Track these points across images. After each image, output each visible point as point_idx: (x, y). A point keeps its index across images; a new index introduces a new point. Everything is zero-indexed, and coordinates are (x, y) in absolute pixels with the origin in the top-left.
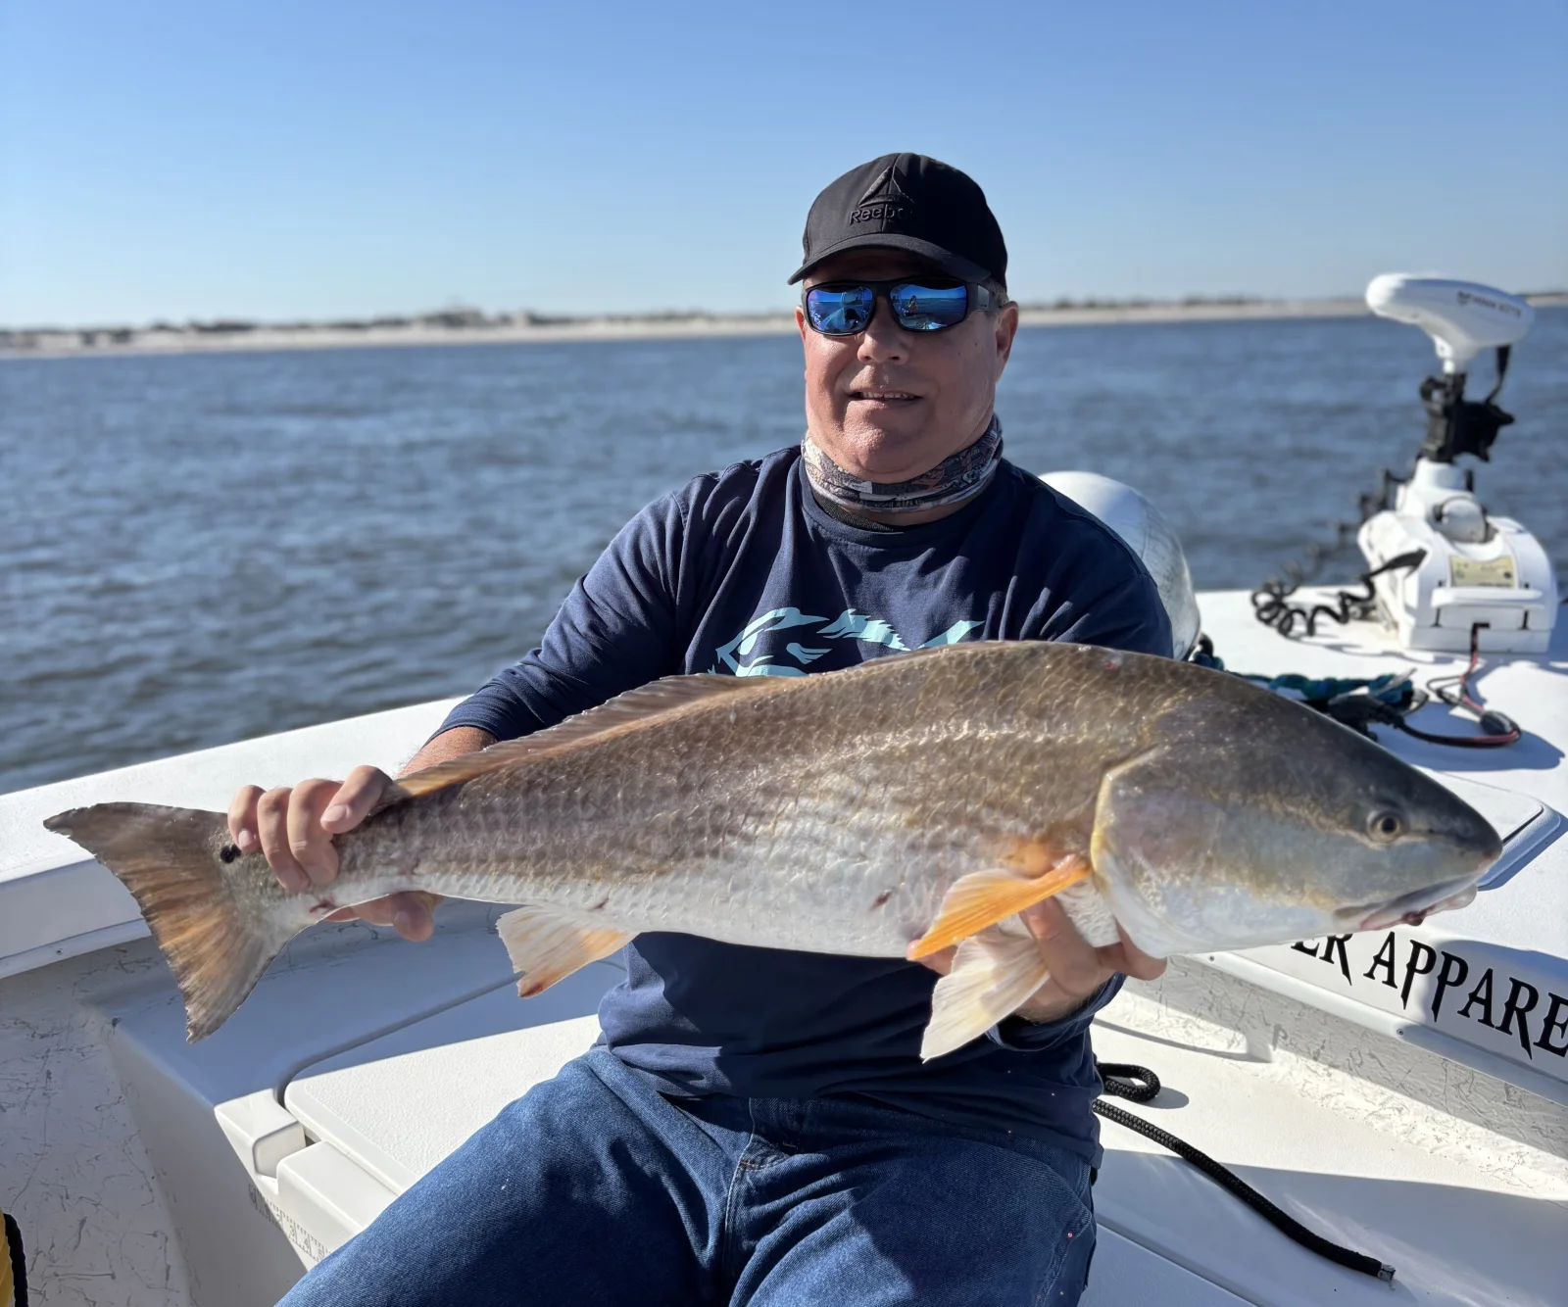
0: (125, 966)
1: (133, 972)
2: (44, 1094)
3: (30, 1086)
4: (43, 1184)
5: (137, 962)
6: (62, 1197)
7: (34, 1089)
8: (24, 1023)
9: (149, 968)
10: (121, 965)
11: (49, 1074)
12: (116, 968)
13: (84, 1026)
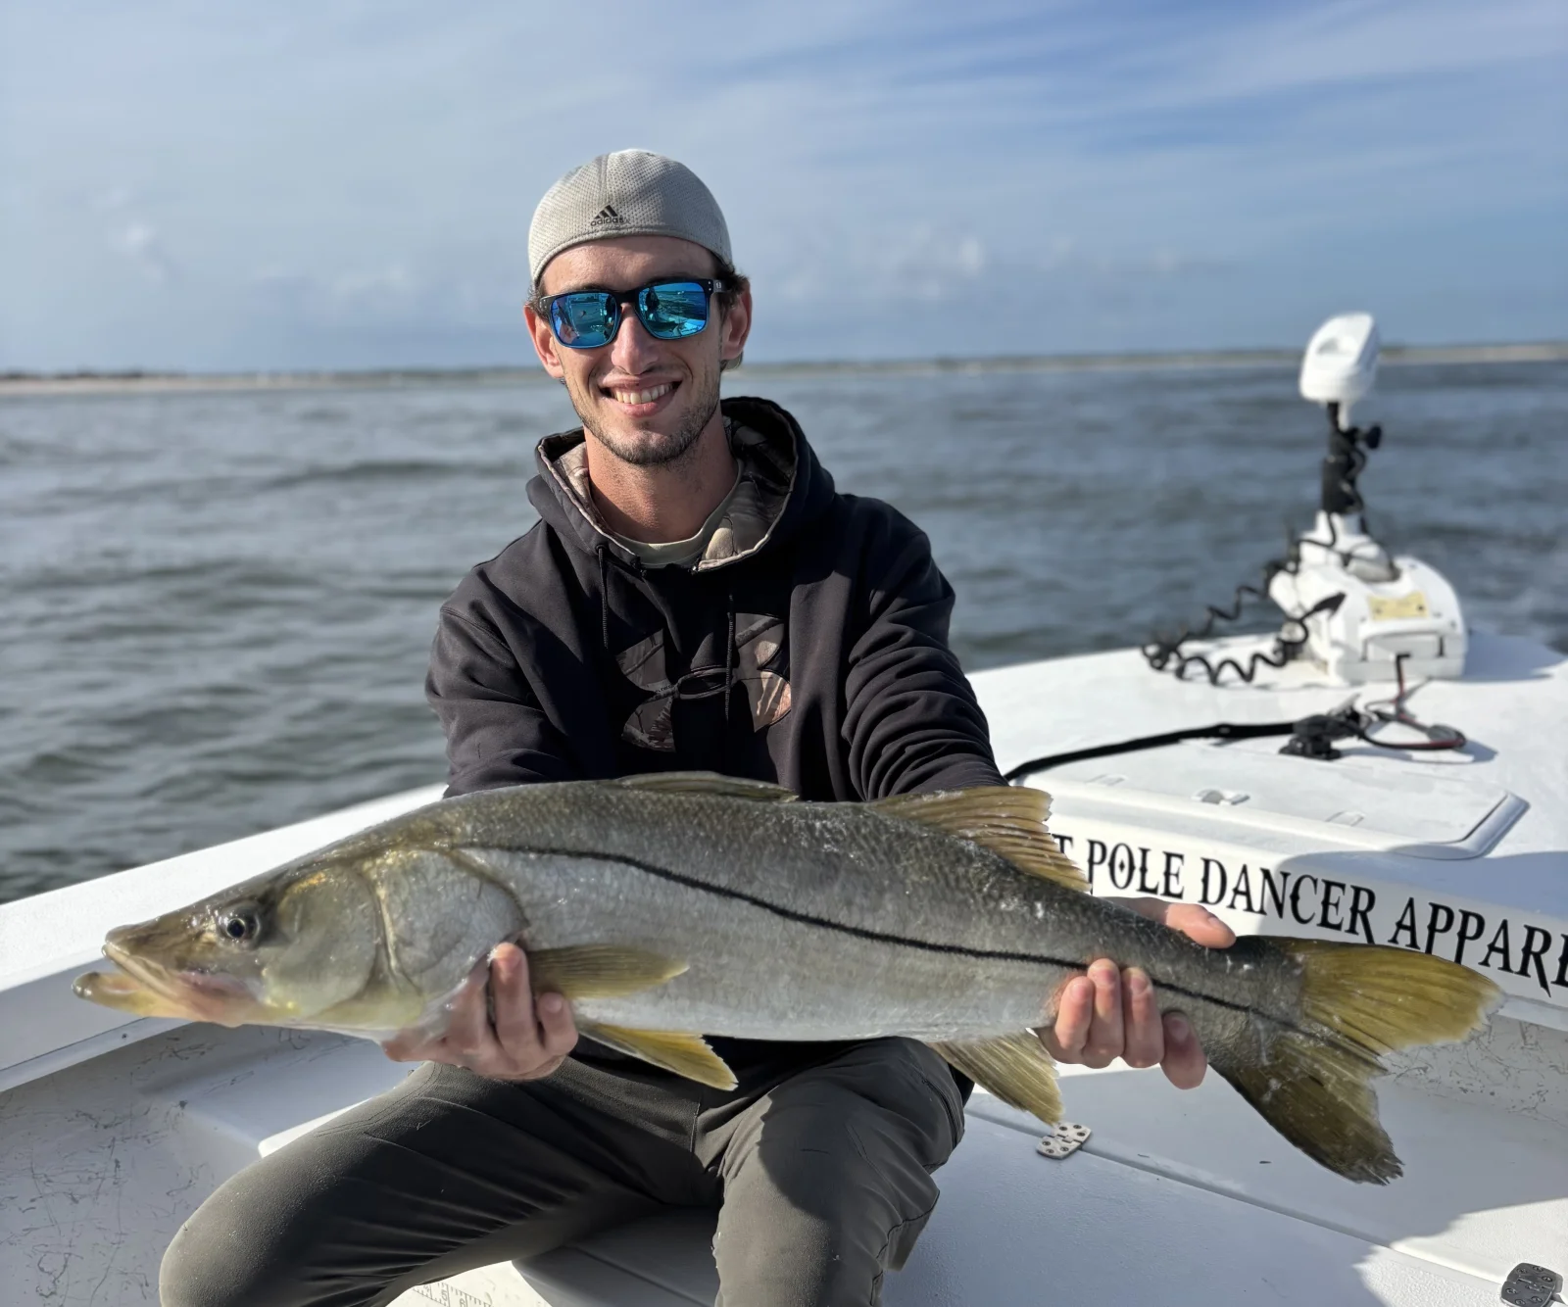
0: (179, 1054)
1: (187, 1058)
2: (115, 1183)
3: (100, 1175)
4: (122, 1273)
5: (190, 1048)
6: (142, 1286)
7: (103, 1179)
8: (84, 1114)
9: (203, 1053)
10: (175, 1052)
11: (117, 1162)
12: (170, 1056)
13: (146, 1113)
